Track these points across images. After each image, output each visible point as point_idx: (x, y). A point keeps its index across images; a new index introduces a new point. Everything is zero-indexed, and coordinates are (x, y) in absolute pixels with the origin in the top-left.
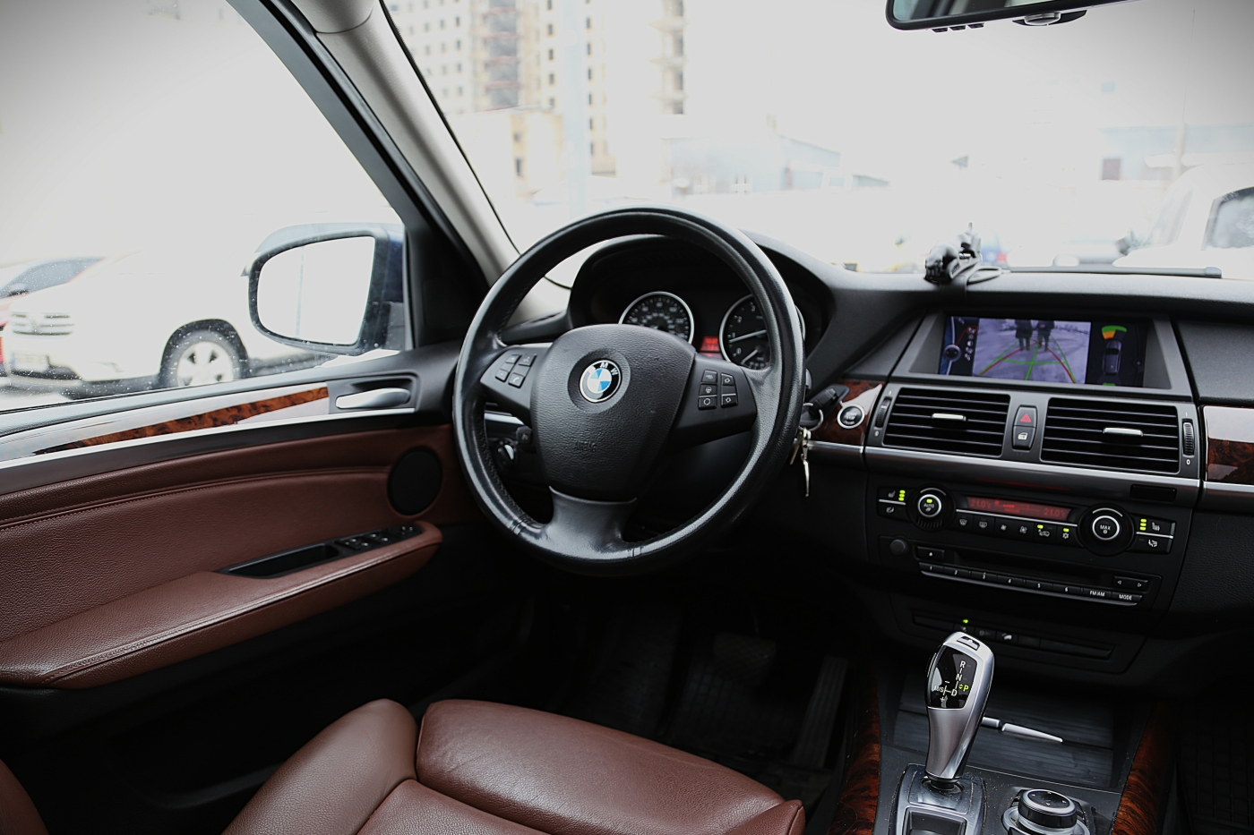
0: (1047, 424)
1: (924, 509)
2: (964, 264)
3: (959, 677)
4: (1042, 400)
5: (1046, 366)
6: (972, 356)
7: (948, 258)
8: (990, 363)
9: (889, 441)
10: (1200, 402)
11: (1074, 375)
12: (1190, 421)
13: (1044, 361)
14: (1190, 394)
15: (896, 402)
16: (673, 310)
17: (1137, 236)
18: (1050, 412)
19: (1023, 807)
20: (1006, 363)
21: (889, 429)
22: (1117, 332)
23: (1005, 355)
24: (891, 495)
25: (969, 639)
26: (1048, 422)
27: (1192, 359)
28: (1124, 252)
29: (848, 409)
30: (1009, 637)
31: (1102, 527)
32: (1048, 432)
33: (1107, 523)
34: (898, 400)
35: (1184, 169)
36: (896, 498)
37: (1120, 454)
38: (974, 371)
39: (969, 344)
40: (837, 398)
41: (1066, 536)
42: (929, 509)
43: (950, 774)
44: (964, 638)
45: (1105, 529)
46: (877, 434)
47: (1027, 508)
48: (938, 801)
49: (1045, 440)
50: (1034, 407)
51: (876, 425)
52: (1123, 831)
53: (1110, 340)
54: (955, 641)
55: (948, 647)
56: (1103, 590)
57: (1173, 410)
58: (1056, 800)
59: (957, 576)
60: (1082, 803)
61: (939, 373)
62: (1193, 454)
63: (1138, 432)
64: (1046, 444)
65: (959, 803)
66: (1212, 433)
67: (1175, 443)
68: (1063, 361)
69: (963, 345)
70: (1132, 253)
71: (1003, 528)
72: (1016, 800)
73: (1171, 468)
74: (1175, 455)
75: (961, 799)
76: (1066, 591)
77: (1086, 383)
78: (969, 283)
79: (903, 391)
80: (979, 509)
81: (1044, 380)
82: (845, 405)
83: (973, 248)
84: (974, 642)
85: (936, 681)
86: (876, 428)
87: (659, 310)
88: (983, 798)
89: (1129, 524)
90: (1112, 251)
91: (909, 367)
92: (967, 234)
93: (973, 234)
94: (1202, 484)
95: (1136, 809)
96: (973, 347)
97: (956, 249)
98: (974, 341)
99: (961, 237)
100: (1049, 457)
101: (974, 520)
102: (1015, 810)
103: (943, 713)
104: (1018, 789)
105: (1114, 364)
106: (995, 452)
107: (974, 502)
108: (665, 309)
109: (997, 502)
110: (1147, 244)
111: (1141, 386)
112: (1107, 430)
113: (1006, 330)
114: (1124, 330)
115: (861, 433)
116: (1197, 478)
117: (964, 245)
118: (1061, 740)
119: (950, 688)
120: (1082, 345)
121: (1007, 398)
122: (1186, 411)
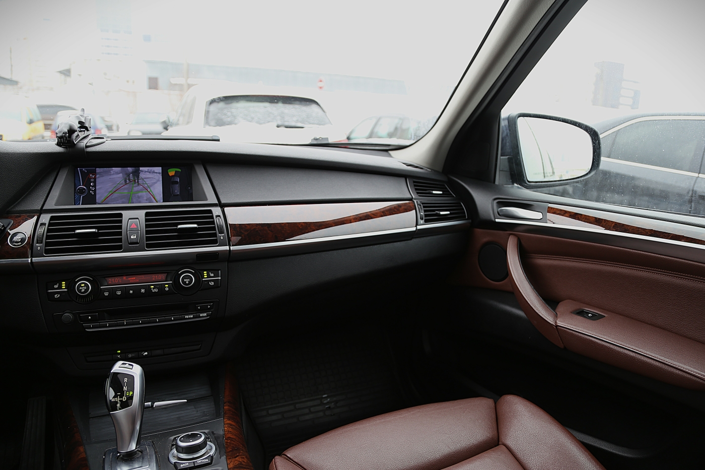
0: (146, 228)
1: (80, 291)
2: (82, 135)
3: (125, 388)
4: (141, 214)
5: (140, 194)
6: (95, 191)
7: (71, 131)
8: (107, 195)
9: (48, 252)
10: (222, 206)
11: (156, 198)
12: (219, 216)
13: (138, 191)
14: (217, 202)
15: (49, 226)
18: (146, 220)
19: (179, 448)
20: (116, 194)
21: (47, 244)
22: (176, 171)
23: (115, 190)
24: (56, 286)
25: (126, 364)
26: (147, 226)
27: (215, 184)
28: (166, 129)
29: (15, 234)
30: (146, 353)
31: (185, 280)
32: (147, 232)
33: (187, 278)
34: (50, 224)
35: (189, 86)
36: (60, 287)
37: (188, 238)
38: (97, 201)
39: (92, 184)
40: (5, 228)
41: (167, 289)
42: (83, 290)
43: (133, 446)
44: (123, 364)
45: (187, 281)
46: (39, 248)
47: (143, 277)
48: (130, 466)
49: (146, 237)
50: (137, 218)
51: (37, 243)
52: (229, 437)
53: (172, 176)
54: (118, 367)
55: (114, 373)
56: (191, 314)
57: (210, 212)
58: (194, 437)
59: (109, 327)
60: (206, 431)
61: (75, 205)
62: (223, 233)
63: (195, 226)
64: (148, 239)
65: (142, 462)
66: (230, 221)
67: (214, 229)
68: (149, 190)
69: (88, 186)
70: (170, 129)
71: (131, 292)
72: (173, 445)
73: (214, 242)
74: (215, 235)
75: (143, 458)
76: (173, 320)
77: (164, 201)
78: (87, 147)
79: (52, 218)
80: (114, 284)
81: (140, 202)
82: (12, 232)
83: (87, 125)
84: (129, 364)
85: (111, 393)
86: (37, 245)
88: (155, 453)
89: (199, 276)
90: (159, 128)
91: (54, 203)
92: (81, 116)
93: (85, 115)
94: (230, 248)
95: (232, 423)
96: (95, 186)
97: (76, 126)
98: (95, 182)
99: (78, 117)
100: (150, 247)
101: (112, 292)
102: (174, 451)
103: (120, 413)
104: (172, 438)
105: (177, 190)
106: (118, 248)
107: (110, 280)
109: (124, 278)
110: (177, 124)
111: (192, 201)
112: (180, 226)
113: (113, 174)
114: (180, 170)
115: (27, 248)
116: (227, 246)
117: (80, 122)
118: (186, 401)
119: (121, 396)
120: (158, 180)
121: (121, 215)
122: (216, 211)
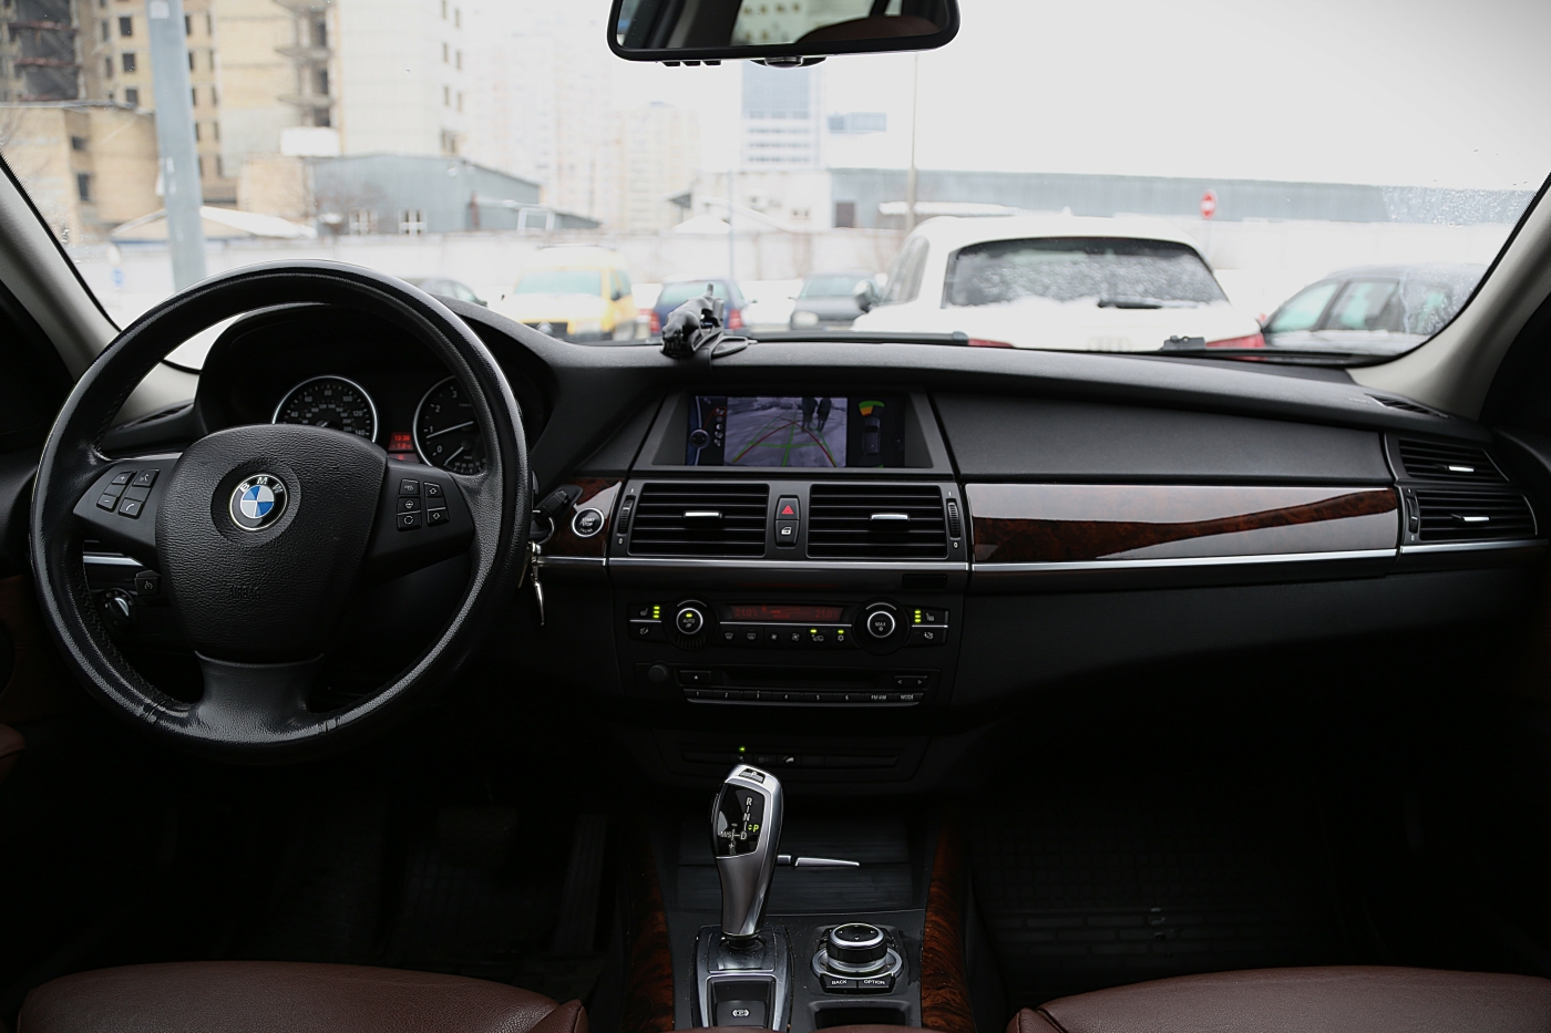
0: (810, 515)
1: (683, 626)
2: (706, 334)
3: (746, 817)
4: (803, 488)
5: (804, 449)
6: (723, 440)
7: (689, 327)
8: (742, 448)
9: (636, 549)
10: (962, 480)
11: (834, 458)
12: (954, 500)
13: (801, 444)
14: (951, 472)
15: (640, 501)
16: (347, 399)
17: (877, 291)
18: (813, 501)
19: (832, 948)
20: (760, 448)
21: (635, 535)
22: (875, 407)
23: (758, 439)
24: (643, 613)
25: (751, 771)
26: (813, 512)
27: (950, 434)
28: (865, 309)
29: (585, 514)
30: (791, 759)
31: (877, 624)
32: (813, 524)
33: (881, 618)
34: (642, 499)
36: (650, 616)
37: (889, 541)
38: (726, 459)
39: (718, 427)
40: (570, 501)
41: (841, 639)
42: (689, 625)
43: (751, 930)
44: (748, 770)
45: (881, 626)
46: (621, 541)
47: (797, 611)
48: (740, 963)
49: (810, 534)
50: (796, 497)
51: (619, 531)
52: (932, 948)
53: (868, 416)
54: (738, 775)
55: (729, 785)
56: (884, 693)
57: (937, 490)
58: (865, 934)
59: (729, 699)
60: (889, 928)
61: (686, 464)
62: (959, 536)
63: (905, 517)
64: (813, 537)
65: (763, 959)
66: (975, 512)
67: (941, 525)
68: (821, 442)
69: (711, 430)
70: (875, 312)
71: (774, 637)
72: (822, 942)
73: (939, 553)
74: (942, 538)
75: (765, 954)
76: (847, 700)
77: (848, 466)
78: (714, 357)
79: (646, 488)
80: (743, 620)
81: (803, 465)
82: (579, 509)
83: (716, 316)
84: (759, 774)
85: (721, 824)
86: (619, 535)
87: (328, 400)
88: (788, 948)
89: (905, 618)
90: (851, 306)
91: (651, 460)
92: (708, 298)
93: (714, 297)
94: (970, 567)
95: (941, 922)
96: (723, 431)
97: (698, 317)
98: (723, 424)
99: (701, 302)
100: (817, 553)
101: (740, 632)
102: (825, 953)
103: (733, 860)
104: (823, 929)
105: (874, 443)
106: (757, 552)
107: (738, 610)
108: (336, 398)
109: (764, 609)
110: (888, 301)
111: (903, 467)
112: (874, 516)
113: (757, 409)
114: (882, 405)
115: (603, 539)
116: (963, 561)
117: (705, 311)
118: (857, 864)
119: (739, 830)
120: (840, 424)
121: (765, 489)
122: (949, 490)
